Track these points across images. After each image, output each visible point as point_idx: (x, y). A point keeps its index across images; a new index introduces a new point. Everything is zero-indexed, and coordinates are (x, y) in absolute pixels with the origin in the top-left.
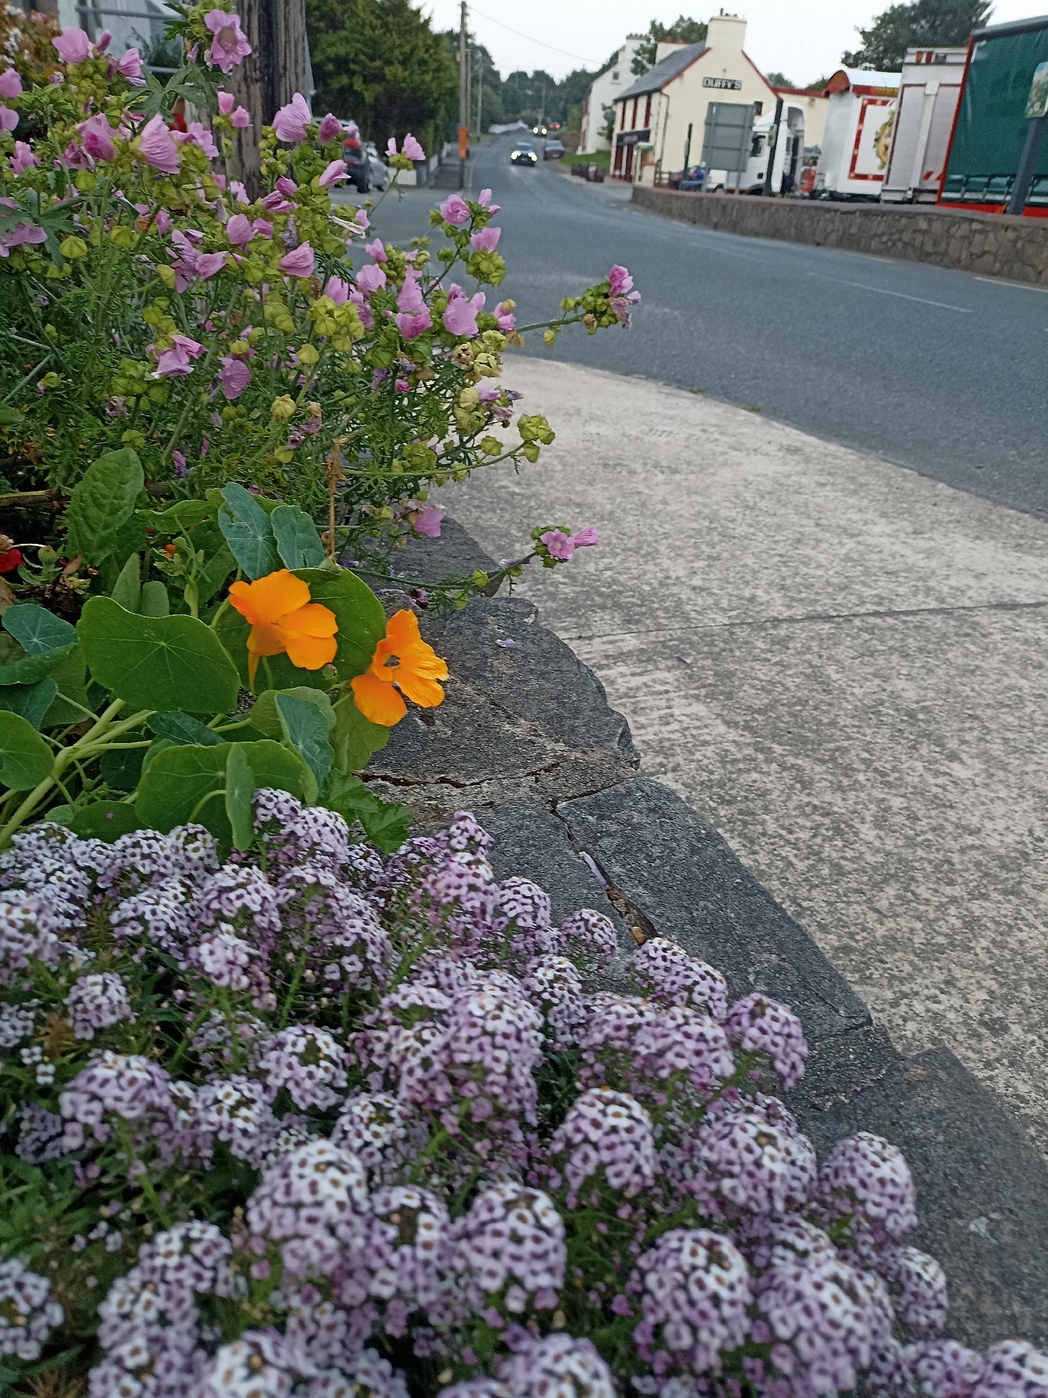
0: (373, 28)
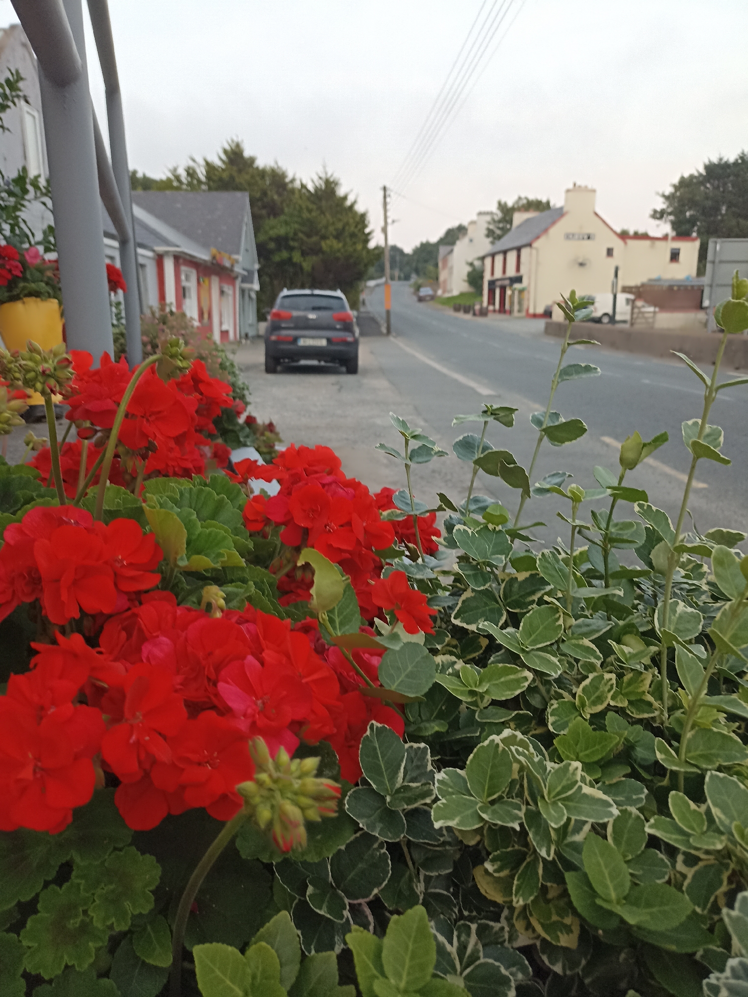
0: (310, 211)
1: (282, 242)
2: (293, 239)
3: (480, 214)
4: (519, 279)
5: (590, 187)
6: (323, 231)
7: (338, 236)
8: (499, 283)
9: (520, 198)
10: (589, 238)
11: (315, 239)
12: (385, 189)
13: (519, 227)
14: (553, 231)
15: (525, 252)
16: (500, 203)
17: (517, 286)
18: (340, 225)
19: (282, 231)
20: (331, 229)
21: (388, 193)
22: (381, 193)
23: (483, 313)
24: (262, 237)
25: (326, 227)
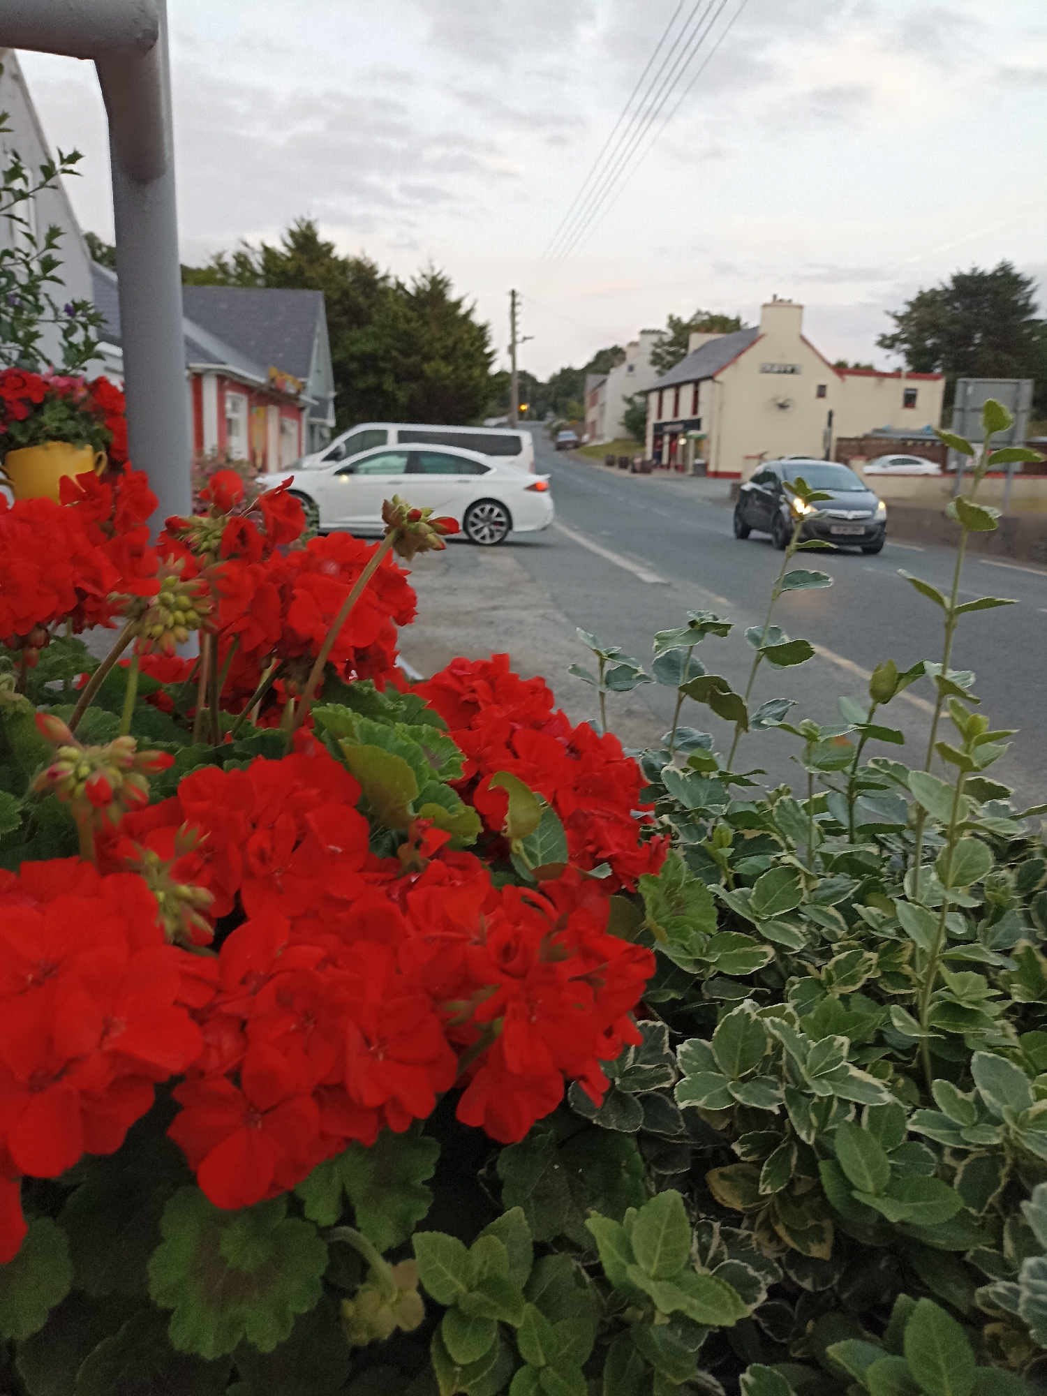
1: (369, 362)
2: (384, 359)
3: (644, 332)
4: (696, 424)
5: (795, 302)
6: (426, 349)
7: (447, 357)
8: (668, 428)
9: (699, 313)
10: (793, 371)
11: (415, 359)
12: (513, 294)
13: (696, 352)
14: (743, 359)
15: (705, 387)
16: (671, 317)
17: (692, 433)
18: (450, 342)
19: (368, 347)
20: (438, 345)
21: (517, 300)
22: (509, 299)
23: (645, 469)
24: (341, 355)
25: (430, 343)
